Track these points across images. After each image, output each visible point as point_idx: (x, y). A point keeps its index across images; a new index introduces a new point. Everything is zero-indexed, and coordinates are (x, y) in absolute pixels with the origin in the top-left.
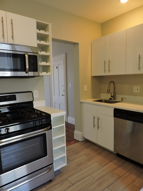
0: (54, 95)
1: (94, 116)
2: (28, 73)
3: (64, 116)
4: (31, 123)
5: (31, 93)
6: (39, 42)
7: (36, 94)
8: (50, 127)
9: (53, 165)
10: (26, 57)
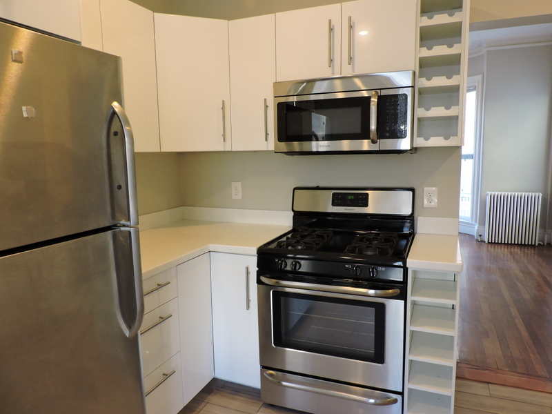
2: (378, 144)
4: (347, 266)
5: (411, 193)
6: (425, 53)
7: (430, 197)
8: (398, 291)
9: (399, 397)
10: (372, 103)
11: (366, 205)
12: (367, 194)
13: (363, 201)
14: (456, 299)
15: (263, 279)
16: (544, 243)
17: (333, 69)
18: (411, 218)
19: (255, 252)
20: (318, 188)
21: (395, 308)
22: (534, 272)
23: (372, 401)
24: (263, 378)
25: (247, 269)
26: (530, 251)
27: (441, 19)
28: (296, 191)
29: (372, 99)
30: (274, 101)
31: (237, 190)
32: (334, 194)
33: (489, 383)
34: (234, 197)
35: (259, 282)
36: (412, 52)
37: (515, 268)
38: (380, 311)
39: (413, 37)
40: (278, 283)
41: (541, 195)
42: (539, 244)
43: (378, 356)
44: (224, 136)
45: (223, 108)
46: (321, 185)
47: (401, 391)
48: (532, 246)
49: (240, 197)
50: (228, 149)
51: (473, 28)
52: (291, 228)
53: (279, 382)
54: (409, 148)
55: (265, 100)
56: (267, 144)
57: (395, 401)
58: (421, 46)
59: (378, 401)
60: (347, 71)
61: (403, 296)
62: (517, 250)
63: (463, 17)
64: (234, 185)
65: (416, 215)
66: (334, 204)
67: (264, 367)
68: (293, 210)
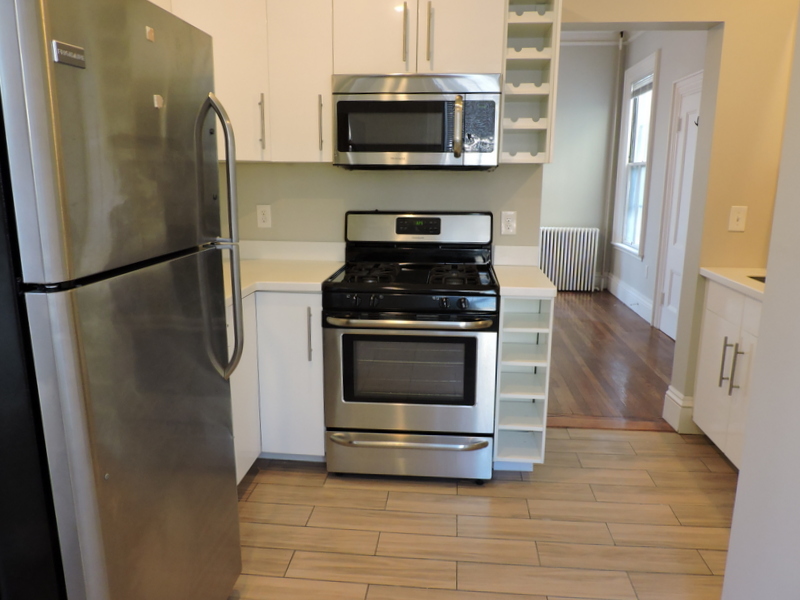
0: (675, 241)
1: (726, 339)
2: (461, 158)
3: (550, 301)
4: (434, 298)
5: (489, 217)
6: (513, 54)
7: (509, 222)
8: (490, 323)
9: (489, 440)
10: (457, 109)
11: (437, 231)
12: (439, 220)
13: (434, 227)
14: (548, 327)
15: (331, 320)
16: (600, 287)
17: (407, 65)
18: (488, 246)
19: (320, 289)
20: (377, 212)
21: (486, 342)
22: (592, 318)
23: (461, 447)
24: (329, 442)
25: (309, 309)
26: (586, 298)
27: (531, 17)
28: (350, 216)
29: (457, 105)
30: (334, 99)
31: (264, 216)
32: (399, 219)
33: (566, 427)
34: (261, 225)
35: (325, 325)
36: (499, 52)
37: (572, 316)
38: (471, 345)
39: (500, 35)
40: (348, 323)
41: (598, 230)
42: (596, 290)
43: (469, 397)
44: (262, 140)
45: (261, 104)
46: (380, 209)
47: (491, 432)
48: (588, 292)
49: (268, 224)
50: (267, 158)
51: (565, 27)
52: (343, 264)
53: (351, 442)
54: (495, 164)
55: (320, 96)
56: (321, 154)
57: (485, 445)
58: (509, 46)
59: (467, 447)
60: (424, 69)
61: (494, 328)
62: (572, 297)
63: (555, 17)
64: (260, 209)
65: (493, 244)
66: (399, 231)
67: (329, 429)
68: (346, 239)
